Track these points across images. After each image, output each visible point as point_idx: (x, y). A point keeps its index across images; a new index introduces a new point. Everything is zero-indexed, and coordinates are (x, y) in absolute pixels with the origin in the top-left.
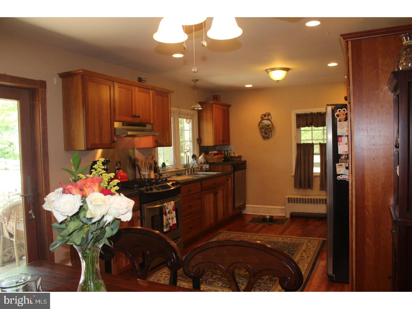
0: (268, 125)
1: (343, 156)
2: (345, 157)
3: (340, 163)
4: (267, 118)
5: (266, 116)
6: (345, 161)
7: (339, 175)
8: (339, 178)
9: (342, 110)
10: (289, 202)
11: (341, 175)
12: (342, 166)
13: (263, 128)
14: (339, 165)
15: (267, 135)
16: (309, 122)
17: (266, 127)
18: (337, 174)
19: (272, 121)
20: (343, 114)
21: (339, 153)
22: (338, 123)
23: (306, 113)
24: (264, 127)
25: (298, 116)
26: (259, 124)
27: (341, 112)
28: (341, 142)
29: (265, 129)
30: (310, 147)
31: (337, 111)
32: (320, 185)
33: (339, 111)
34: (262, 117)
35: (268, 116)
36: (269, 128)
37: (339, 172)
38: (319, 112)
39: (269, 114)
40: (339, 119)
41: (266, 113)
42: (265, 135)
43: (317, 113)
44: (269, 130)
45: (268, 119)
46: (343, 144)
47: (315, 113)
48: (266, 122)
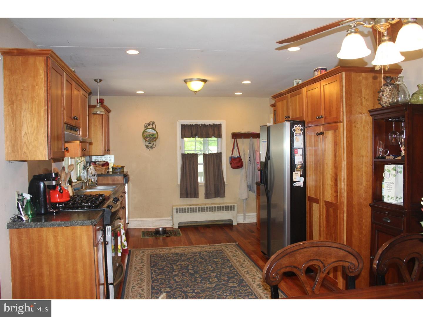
0: (153, 134)
1: (299, 166)
2: (300, 167)
3: (296, 171)
4: (151, 126)
5: (150, 125)
6: (300, 170)
7: (295, 182)
8: (295, 184)
9: (298, 126)
10: (177, 212)
11: (296, 182)
12: (298, 174)
13: (147, 138)
14: (295, 174)
15: (151, 144)
16: (194, 133)
17: (150, 136)
18: (294, 181)
19: (156, 130)
20: (299, 130)
21: (296, 163)
22: (295, 137)
23: (191, 124)
24: (149, 136)
25: (184, 127)
26: (143, 133)
27: (297, 128)
28: (297, 153)
29: (149, 138)
30: (194, 157)
31: (294, 126)
32: (205, 194)
33: (296, 126)
34: (146, 125)
35: (152, 125)
36: (154, 137)
37: (295, 179)
38: (203, 123)
39: (153, 123)
40: (296, 133)
41: (150, 122)
42: (149, 145)
43: (202, 124)
44: (154, 140)
45: (153, 128)
46: (298, 155)
47: (199, 125)
48: (151, 131)
